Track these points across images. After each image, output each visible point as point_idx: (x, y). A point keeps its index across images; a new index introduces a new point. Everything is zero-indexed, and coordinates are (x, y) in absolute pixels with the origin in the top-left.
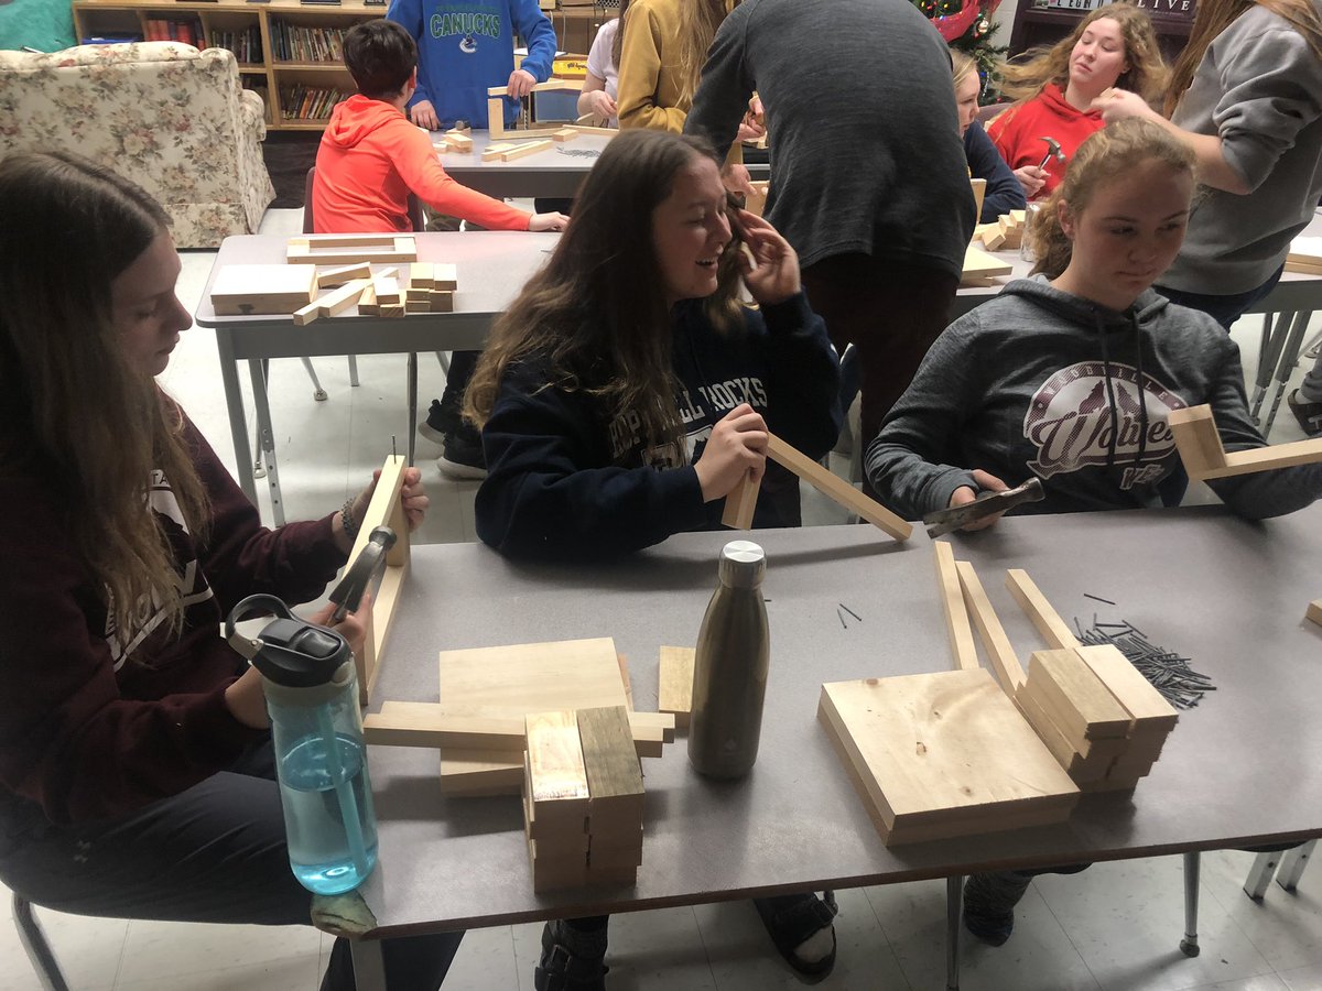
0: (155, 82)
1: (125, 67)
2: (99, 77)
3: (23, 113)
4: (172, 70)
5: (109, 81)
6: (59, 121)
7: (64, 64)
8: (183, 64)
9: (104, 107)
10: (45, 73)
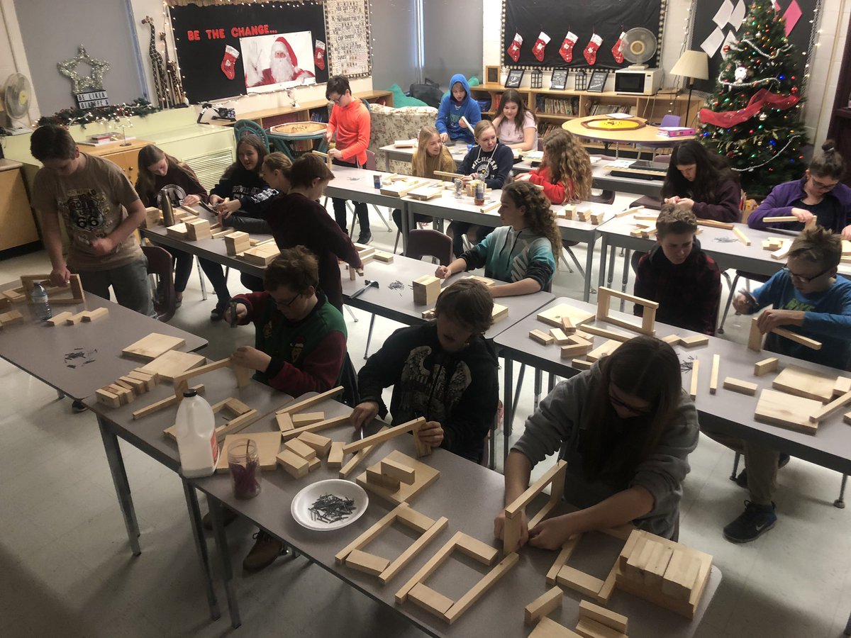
0: (420, 120)
1: (412, 114)
2: (405, 117)
3: (387, 127)
4: (424, 116)
5: (408, 118)
6: (395, 131)
7: (397, 112)
8: (427, 115)
9: (406, 127)
10: (391, 115)
